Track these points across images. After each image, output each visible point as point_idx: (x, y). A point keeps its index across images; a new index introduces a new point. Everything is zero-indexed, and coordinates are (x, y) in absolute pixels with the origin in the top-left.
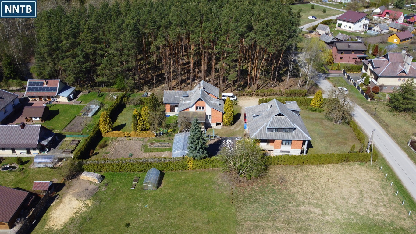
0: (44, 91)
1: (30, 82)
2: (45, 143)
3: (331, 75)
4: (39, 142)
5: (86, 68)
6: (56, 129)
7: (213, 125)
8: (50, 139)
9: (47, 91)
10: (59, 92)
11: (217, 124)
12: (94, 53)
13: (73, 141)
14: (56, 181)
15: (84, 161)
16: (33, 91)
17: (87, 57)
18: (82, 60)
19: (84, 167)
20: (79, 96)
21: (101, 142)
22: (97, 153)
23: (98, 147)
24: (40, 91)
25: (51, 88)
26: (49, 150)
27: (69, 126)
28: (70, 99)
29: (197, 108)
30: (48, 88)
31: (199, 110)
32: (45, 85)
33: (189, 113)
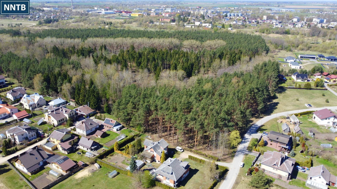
0: (109, 124)
1: (106, 119)
2: (93, 148)
3: (252, 153)
4: (91, 147)
5: (127, 118)
6: (103, 143)
7: (157, 161)
8: (95, 147)
9: (110, 124)
10: (114, 126)
11: (159, 161)
12: (132, 113)
13: (104, 150)
14: (88, 163)
15: (98, 159)
16: (106, 123)
17: (128, 114)
18: (126, 115)
19: (97, 161)
20: (122, 130)
21: (112, 154)
22: (107, 158)
23: (109, 156)
24: (108, 124)
25: (112, 124)
26: (94, 151)
27: (108, 143)
28: (117, 130)
29: (151, 151)
30: (111, 123)
31: (151, 152)
32: (111, 122)
33: (147, 152)
